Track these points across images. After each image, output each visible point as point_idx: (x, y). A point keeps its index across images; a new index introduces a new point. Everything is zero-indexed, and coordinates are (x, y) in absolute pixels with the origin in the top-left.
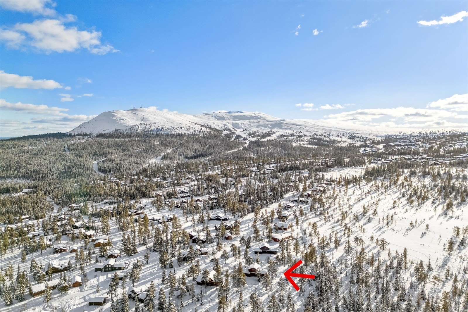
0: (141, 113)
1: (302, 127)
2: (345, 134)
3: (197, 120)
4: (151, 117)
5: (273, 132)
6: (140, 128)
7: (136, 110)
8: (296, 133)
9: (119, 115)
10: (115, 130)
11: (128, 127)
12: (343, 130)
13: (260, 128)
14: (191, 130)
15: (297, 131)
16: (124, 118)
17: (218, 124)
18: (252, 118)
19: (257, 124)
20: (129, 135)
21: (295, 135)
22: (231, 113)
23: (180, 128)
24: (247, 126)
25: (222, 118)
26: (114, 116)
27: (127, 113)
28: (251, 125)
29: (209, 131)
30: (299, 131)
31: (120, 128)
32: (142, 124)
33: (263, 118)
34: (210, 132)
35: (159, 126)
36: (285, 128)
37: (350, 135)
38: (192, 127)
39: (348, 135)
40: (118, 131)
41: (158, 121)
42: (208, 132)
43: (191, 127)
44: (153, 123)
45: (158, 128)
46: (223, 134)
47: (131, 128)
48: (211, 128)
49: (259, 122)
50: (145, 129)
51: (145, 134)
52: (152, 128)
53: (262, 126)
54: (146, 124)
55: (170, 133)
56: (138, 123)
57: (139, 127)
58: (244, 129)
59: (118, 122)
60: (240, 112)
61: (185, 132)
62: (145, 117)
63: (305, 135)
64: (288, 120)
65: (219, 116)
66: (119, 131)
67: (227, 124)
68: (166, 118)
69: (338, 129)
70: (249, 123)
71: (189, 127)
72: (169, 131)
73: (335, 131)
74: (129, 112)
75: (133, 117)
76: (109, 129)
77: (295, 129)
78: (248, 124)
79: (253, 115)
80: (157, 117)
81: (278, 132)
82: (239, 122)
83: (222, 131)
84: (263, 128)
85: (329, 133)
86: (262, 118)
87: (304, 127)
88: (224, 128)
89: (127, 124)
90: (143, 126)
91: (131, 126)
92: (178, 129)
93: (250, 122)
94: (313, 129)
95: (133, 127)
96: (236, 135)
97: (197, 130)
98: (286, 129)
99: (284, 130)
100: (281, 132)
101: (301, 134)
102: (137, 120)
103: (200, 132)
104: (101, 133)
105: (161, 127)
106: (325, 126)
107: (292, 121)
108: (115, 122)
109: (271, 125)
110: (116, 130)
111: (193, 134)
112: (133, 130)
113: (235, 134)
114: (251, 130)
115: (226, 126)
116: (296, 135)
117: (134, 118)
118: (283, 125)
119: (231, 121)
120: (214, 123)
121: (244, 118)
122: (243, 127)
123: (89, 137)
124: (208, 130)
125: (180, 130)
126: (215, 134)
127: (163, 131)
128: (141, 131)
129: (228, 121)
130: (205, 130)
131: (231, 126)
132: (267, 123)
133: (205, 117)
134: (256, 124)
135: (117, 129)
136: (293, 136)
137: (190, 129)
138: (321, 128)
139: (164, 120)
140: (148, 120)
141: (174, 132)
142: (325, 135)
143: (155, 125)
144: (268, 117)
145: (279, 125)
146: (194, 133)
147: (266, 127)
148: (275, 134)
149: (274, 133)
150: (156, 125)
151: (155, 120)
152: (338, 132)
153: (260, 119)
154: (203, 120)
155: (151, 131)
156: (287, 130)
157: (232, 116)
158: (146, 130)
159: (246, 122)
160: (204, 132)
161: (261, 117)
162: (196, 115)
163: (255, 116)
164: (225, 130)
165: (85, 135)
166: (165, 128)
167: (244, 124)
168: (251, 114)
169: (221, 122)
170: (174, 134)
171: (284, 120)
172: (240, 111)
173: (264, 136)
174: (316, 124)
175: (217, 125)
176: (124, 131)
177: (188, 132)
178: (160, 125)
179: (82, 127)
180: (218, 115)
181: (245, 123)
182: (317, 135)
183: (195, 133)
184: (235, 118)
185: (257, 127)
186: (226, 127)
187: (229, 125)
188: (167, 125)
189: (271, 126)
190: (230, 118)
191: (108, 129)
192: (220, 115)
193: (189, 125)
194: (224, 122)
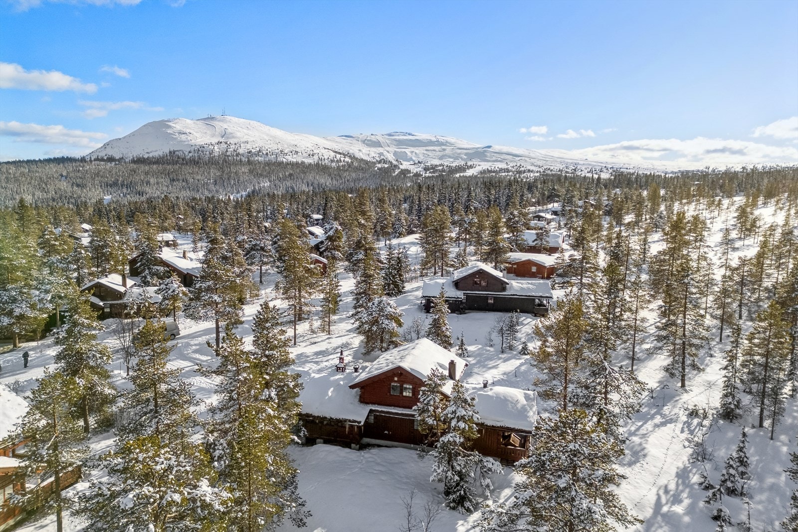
0: (221, 124)
1: (523, 158)
2: (605, 170)
3: (328, 144)
4: (239, 131)
5: (471, 165)
6: (218, 150)
7: (212, 118)
8: (513, 167)
9: (178, 127)
10: (168, 152)
11: (193, 147)
12: (600, 164)
13: (446, 160)
14: (316, 157)
15: (515, 164)
16: (188, 131)
17: (368, 153)
18: (430, 143)
19: (441, 154)
20: (194, 161)
21: (511, 171)
22: (393, 136)
23: (294, 152)
24: (423, 158)
25: (377, 144)
26: (169, 127)
27: (194, 123)
28: (428, 155)
29: (350, 161)
30: (518, 165)
31: (179, 149)
32: (221, 143)
33: (451, 144)
34: (352, 162)
35: (254, 147)
36: (491, 159)
37: (614, 171)
38: (318, 151)
39: (611, 171)
40: (174, 153)
41: (252, 139)
42: (348, 162)
43: (315, 152)
44: (243, 142)
45: (251, 151)
46: (376, 169)
47: (200, 149)
48: (353, 157)
49: (444, 150)
50: (227, 151)
51: (225, 161)
52: (241, 151)
53: (450, 157)
54: (228, 143)
55: (274, 161)
56: (214, 140)
57: (216, 148)
58: (417, 162)
59: (176, 139)
60: (409, 134)
61: (303, 160)
62: (229, 130)
63: (529, 171)
64: (497, 148)
65: (370, 140)
66: (176, 153)
67: (385, 153)
68: (268, 135)
69: (590, 163)
70: (425, 152)
71: (312, 152)
72: (272, 156)
73: (584, 164)
74: (198, 122)
75: (205, 131)
76: (158, 149)
77: (511, 162)
78: (424, 154)
79: (434, 139)
80: (251, 133)
81: (479, 165)
82: (408, 151)
83: (375, 163)
84: (452, 160)
85: (574, 168)
86: (449, 143)
87: (527, 159)
88: (378, 159)
89: (193, 141)
90: (224, 146)
91: (199, 145)
92: (291, 154)
93: (427, 150)
94: (544, 162)
95: (203, 147)
96: (400, 170)
97: (326, 157)
98: (494, 161)
99: (490, 164)
100: (485, 166)
101: (522, 169)
102: (213, 136)
103: (332, 161)
104: (141, 156)
105: (258, 149)
106: (565, 157)
107: (505, 149)
108: (169, 137)
109: (466, 154)
110: (170, 152)
111: (318, 164)
112: (202, 152)
113: (399, 168)
114: (429, 162)
115: (383, 155)
116: (514, 170)
117: (208, 132)
118: (488, 154)
119: (393, 149)
120: (360, 150)
121: (418, 143)
122: (414, 158)
123: (117, 163)
124: (347, 159)
125: (295, 156)
126: (360, 166)
127: (261, 157)
128: (219, 155)
129: (387, 149)
130: (342, 159)
131: (392, 156)
132: (459, 151)
133: (344, 141)
134: (438, 153)
135: (172, 150)
136: (507, 172)
137: (313, 155)
138: (559, 160)
139: (266, 137)
140: (233, 137)
141: (280, 159)
142: (568, 170)
143: (246, 145)
144: (460, 142)
145: (481, 154)
146: (320, 162)
147: (456, 158)
148: (474, 169)
149: (471, 167)
150: (249, 146)
151: (248, 137)
152: (590, 167)
153: (445, 145)
154: (341, 145)
155: (238, 155)
156: (495, 163)
157: (395, 140)
158: (228, 153)
159: (419, 150)
160: (341, 162)
161: (447, 142)
162: (329, 138)
163: (438, 141)
164: (380, 162)
165: (111, 159)
166: (264, 152)
167: (416, 153)
168: (429, 138)
169: (376, 150)
170: (283, 162)
171: (489, 147)
172: (408, 132)
173: (453, 171)
174: (548, 154)
175: (366, 153)
176: (187, 154)
177: (308, 161)
178: (257, 145)
179: (107, 146)
180: (368, 138)
181: (417, 151)
182: (551, 171)
183: (323, 163)
184: (400, 143)
185: (441, 158)
186: (382, 157)
187: (388, 154)
188: (270, 146)
189: (465, 157)
190: (392, 144)
191: (156, 151)
192: (373, 138)
193: (313, 148)
194: (381, 150)
